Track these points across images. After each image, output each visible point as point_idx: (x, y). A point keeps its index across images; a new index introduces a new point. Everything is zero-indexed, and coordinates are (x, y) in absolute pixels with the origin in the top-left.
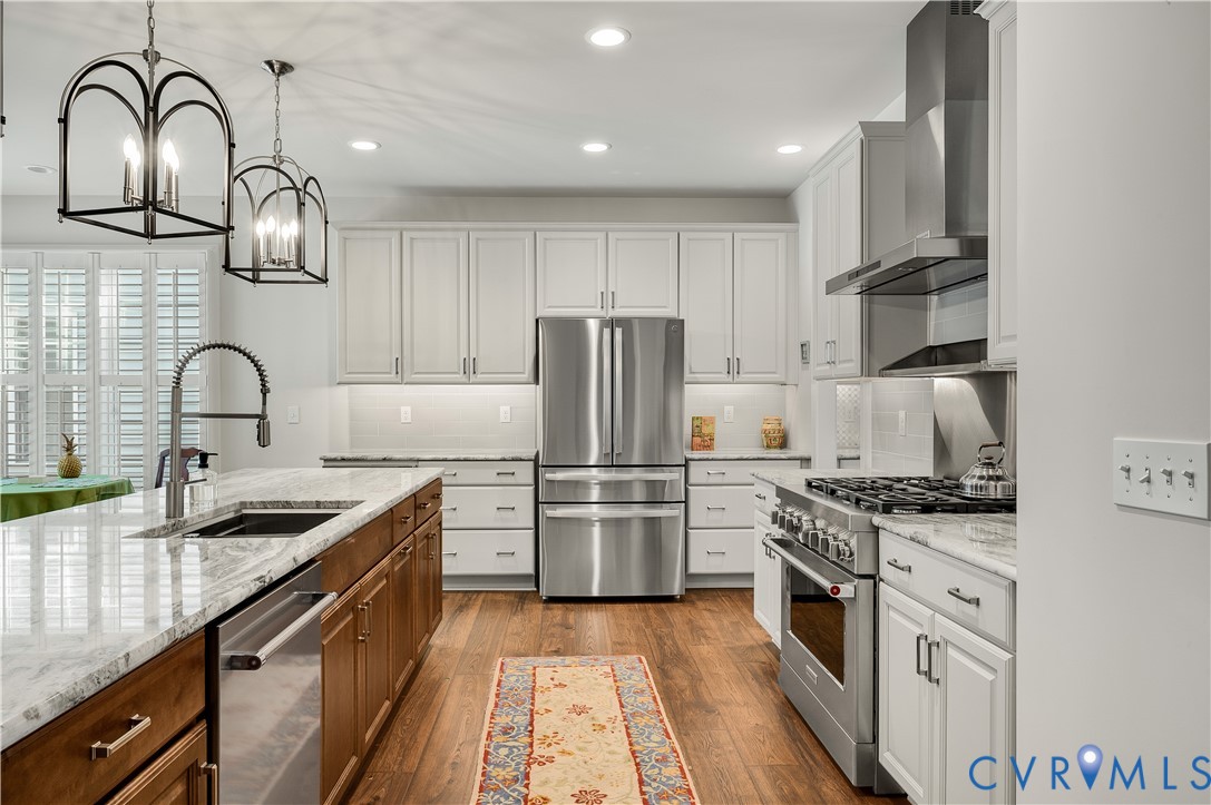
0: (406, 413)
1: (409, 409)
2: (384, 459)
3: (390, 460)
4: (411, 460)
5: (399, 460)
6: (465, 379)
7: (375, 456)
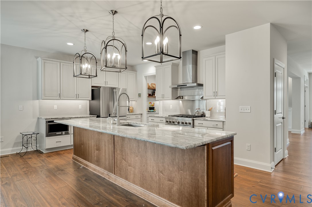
0: (55, 107)
1: (56, 106)
2: (63, 118)
3: (64, 118)
4: (69, 118)
5: (66, 118)
6: (76, 99)
7: (60, 118)
